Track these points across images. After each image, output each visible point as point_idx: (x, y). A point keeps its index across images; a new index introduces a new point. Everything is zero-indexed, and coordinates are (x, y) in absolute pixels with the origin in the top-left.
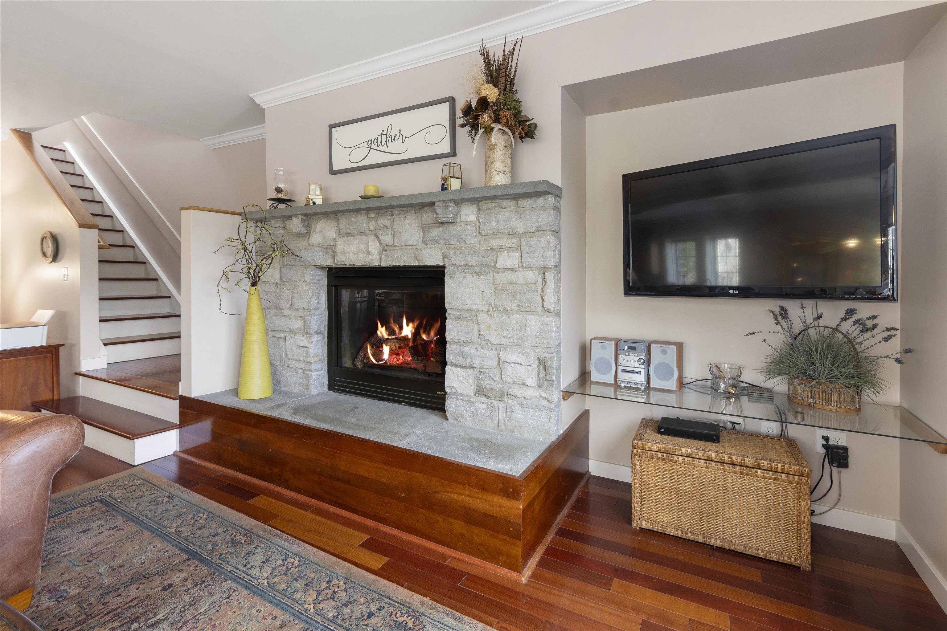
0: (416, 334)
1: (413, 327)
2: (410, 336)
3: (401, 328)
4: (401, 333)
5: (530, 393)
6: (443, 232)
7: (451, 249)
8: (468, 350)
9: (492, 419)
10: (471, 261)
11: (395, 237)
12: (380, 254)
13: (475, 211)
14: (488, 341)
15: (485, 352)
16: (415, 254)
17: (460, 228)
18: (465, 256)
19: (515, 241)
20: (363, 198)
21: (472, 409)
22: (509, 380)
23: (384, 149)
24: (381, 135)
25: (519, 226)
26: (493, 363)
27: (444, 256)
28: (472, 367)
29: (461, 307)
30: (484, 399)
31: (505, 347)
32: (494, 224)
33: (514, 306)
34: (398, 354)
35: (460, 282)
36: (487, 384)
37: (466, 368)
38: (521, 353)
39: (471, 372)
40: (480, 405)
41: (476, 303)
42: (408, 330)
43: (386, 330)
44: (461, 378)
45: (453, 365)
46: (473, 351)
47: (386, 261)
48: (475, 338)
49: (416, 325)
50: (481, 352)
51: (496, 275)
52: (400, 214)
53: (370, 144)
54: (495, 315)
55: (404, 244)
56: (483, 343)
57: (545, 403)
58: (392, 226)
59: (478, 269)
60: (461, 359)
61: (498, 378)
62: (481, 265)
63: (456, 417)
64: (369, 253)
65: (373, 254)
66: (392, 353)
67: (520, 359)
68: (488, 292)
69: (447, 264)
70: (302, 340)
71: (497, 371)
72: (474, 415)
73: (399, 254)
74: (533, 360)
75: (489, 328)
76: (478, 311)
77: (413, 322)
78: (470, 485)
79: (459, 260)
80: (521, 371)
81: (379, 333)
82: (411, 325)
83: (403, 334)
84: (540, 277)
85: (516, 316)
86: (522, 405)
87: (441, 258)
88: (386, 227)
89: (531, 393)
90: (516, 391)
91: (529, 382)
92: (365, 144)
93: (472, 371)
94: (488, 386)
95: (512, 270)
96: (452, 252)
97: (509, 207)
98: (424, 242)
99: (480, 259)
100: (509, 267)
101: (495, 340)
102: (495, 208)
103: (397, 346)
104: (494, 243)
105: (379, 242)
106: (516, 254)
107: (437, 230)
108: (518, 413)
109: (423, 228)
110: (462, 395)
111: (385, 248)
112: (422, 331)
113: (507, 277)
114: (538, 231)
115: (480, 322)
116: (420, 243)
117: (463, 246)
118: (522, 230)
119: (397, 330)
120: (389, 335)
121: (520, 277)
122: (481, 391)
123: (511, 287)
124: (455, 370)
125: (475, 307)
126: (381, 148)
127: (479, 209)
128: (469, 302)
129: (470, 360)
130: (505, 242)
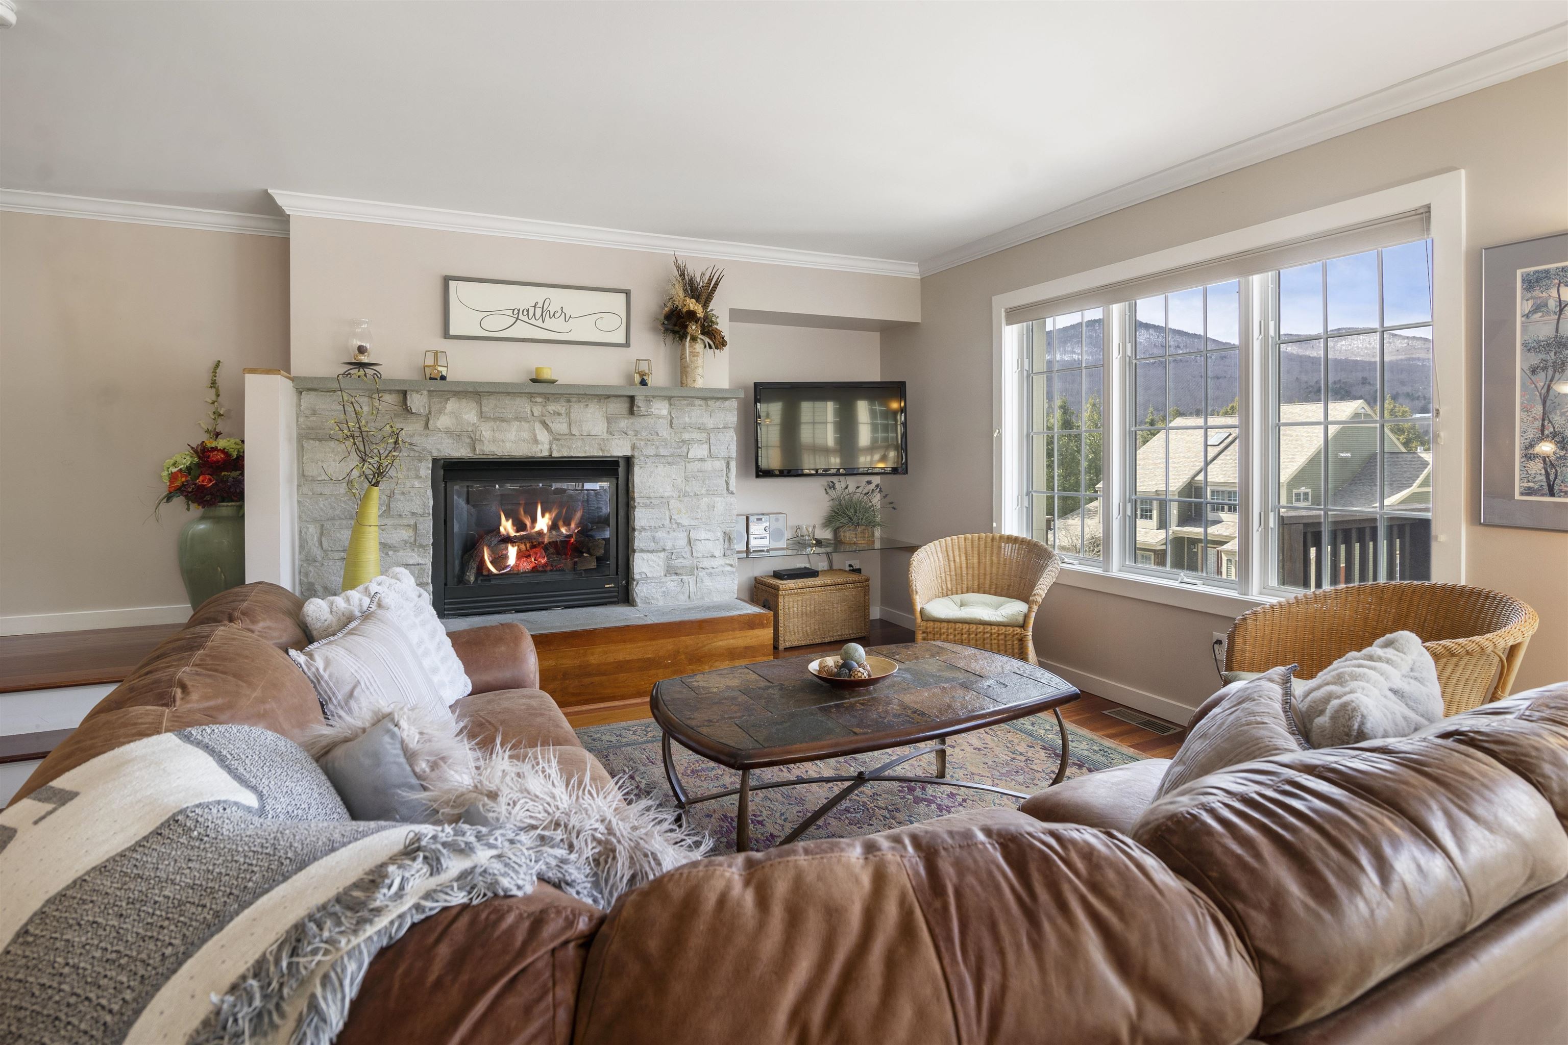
0: (554, 527)
1: (550, 519)
2: (545, 531)
3: (534, 520)
4: (534, 527)
5: (716, 563)
6: (632, 423)
7: (642, 440)
8: (660, 534)
9: (683, 593)
10: (663, 452)
11: (573, 425)
12: (551, 444)
13: (667, 406)
14: (678, 524)
15: (676, 534)
16: (599, 444)
17: (652, 421)
18: (657, 448)
19: (705, 435)
20: (534, 381)
21: (664, 589)
22: (700, 555)
23: (539, 323)
24: (535, 307)
25: (710, 423)
26: (683, 542)
27: (633, 448)
28: (664, 550)
29: (652, 495)
30: (674, 577)
31: (694, 527)
32: (687, 419)
33: (703, 492)
34: (529, 556)
35: (651, 472)
36: (678, 562)
37: (657, 551)
38: (709, 531)
39: (662, 555)
40: (671, 583)
41: (668, 491)
42: (543, 523)
43: (513, 524)
44: (651, 563)
45: (642, 551)
46: (665, 535)
47: (559, 451)
48: (667, 522)
49: (553, 515)
50: (672, 534)
51: (687, 464)
52: (580, 401)
53: (517, 314)
54: (686, 499)
55: (585, 433)
56: (675, 526)
57: (729, 568)
58: (568, 414)
59: (670, 459)
60: (652, 544)
61: (688, 555)
62: (672, 455)
63: (647, 601)
64: (536, 441)
65: (543, 444)
66: (520, 556)
67: (709, 535)
68: (680, 480)
69: (636, 454)
70: (411, 557)
71: (688, 549)
72: (665, 594)
73: (579, 443)
74: (720, 535)
75: (680, 512)
76: (668, 497)
77: (550, 512)
78: (734, 630)
79: (651, 451)
80: (710, 545)
81: (502, 529)
82: (547, 516)
83: (537, 528)
84: (725, 465)
85: (705, 499)
86: (710, 575)
87: (629, 448)
88: (559, 414)
89: (718, 562)
90: (705, 563)
91: (717, 554)
92: (510, 313)
93: (663, 553)
94: (679, 565)
95: (701, 460)
96: (642, 443)
97: (700, 406)
98: (610, 432)
99: (672, 450)
100: (699, 457)
101: (685, 522)
102: (688, 405)
103: (528, 545)
104: (686, 436)
105: (547, 430)
106: (706, 446)
107: (626, 421)
108: (708, 582)
109: (608, 419)
110: (653, 578)
111: (556, 438)
112: (561, 523)
113: (698, 465)
114: (725, 428)
115: (671, 507)
116: (605, 434)
117: (655, 438)
118: (712, 426)
119: (528, 523)
120: (517, 531)
121: (709, 465)
122: (671, 571)
123: (700, 474)
124: (645, 555)
125: (666, 494)
126: (533, 321)
127: (670, 405)
128: (661, 490)
129: (661, 544)
130: (696, 435)
